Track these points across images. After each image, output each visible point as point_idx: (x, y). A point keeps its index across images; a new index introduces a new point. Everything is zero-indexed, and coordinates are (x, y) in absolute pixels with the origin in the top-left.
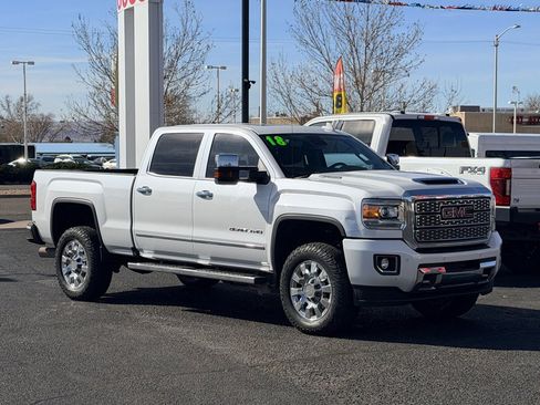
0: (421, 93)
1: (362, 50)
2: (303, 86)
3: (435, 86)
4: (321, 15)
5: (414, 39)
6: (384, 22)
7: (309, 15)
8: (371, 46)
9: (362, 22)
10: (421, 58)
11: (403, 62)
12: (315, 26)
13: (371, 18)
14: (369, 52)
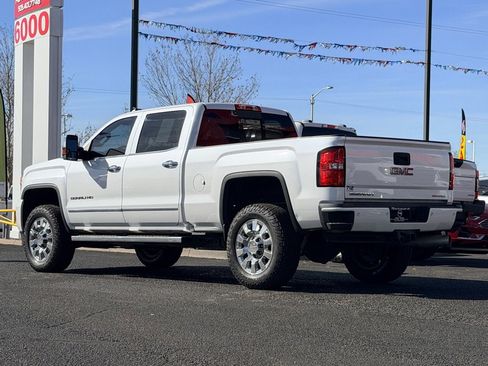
5: (251, 92)
6: (225, 75)
9: (206, 76)
13: (214, 72)
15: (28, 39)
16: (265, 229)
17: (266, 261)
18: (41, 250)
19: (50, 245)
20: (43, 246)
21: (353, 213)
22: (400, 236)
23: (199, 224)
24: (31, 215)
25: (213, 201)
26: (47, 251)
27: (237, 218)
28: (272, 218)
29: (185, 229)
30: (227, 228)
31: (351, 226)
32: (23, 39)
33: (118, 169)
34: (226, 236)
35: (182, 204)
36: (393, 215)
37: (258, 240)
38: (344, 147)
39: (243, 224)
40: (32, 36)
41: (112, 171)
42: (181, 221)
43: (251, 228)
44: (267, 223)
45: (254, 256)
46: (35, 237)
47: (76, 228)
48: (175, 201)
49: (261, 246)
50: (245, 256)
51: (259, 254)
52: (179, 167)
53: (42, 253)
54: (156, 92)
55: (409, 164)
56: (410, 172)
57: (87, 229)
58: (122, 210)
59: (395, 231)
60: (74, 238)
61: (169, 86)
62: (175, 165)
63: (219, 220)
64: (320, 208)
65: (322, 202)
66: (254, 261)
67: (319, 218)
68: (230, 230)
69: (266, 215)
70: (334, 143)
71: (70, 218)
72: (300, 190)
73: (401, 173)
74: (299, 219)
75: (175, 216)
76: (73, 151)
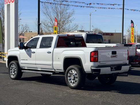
0: (74, 27)
1: (59, 16)
2: (45, 25)
3: (78, 25)
4: (49, 6)
5: (72, 14)
6: (65, 9)
7: (46, 7)
8: (62, 15)
9: (60, 9)
10: (74, 18)
11: (70, 19)
12: (48, 9)
13: (62, 8)
14: (61, 16)
15: (8, 3)
16: (76, 73)
17: (76, 81)
18: (13, 73)
19: (16, 72)
20: (14, 72)
21: (100, 69)
22: (113, 75)
23: (57, 70)
24: (10, 63)
25: (61, 64)
26: (15, 74)
27: (68, 69)
28: (78, 70)
29: (53, 71)
30: (65, 71)
31: (100, 73)
32: (7, 3)
33: (34, 52)
34: (65, 74)
35: (53, 64)
36: (112, 68)
37: (74, 75)
38: (98, 51)
39: (69, 71)
40: (10, 3)
41: (33, 53)
42: (52, 68)
43: (72, 72)
44: (76, 71)
45: (73, 80)
46: (11, 70)
47: (23, 68)
48: (50, 63)
49: (74, 77)
50: (70, 80)
51: (74, 79)
52: (52, 53)
53: (14, 74)
54: (45, 14)
55: (116, 54)
56: (116, 56)
57: (26, 68)
58: (36, 64)
59: (112, 73)
60: (22, 71)
61: (49, 12)
62: (50, 53)
63: (63, 69)
64: (91, 68)
65: (91, 66)
66: (73, 81)
67: (91, 71)
68: (66, 72)
69: (76, 68)
70: (95, 50)
71: (21, 65)
72: (85, 63)
73: (114, 57)
74: (85, 70)
75: (51, 67)
76: (22, 47)
